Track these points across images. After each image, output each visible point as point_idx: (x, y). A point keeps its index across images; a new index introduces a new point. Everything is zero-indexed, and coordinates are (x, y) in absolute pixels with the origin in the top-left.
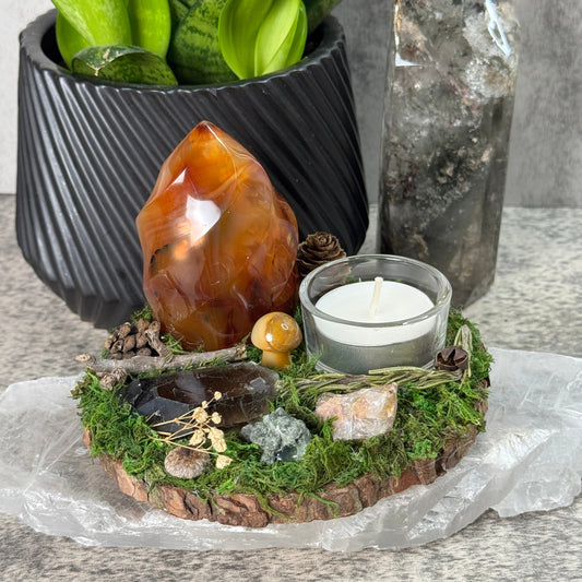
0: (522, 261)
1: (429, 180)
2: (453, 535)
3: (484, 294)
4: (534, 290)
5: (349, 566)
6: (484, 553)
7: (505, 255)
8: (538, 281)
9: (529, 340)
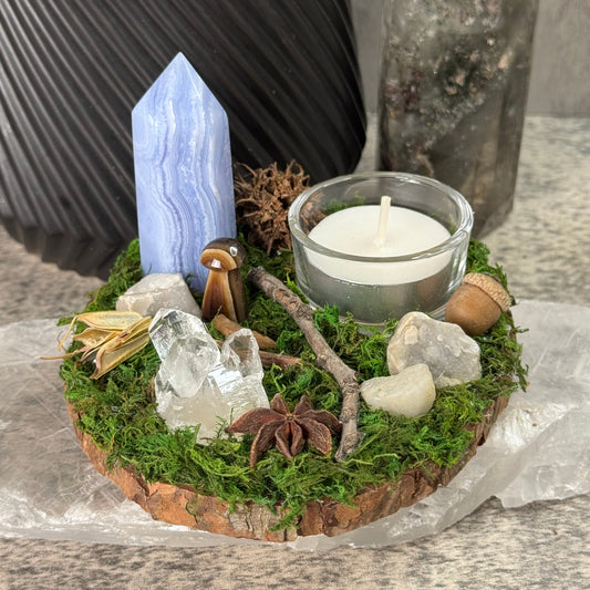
0: (548, 183)
1: (436, 90)
2: (447, 529)
3: (500, 224)
4: (559, 220)
5: (319, 567)
6: (480, 552)
7: (528, 176)
8: (566, 208)
9: (550, 281)
